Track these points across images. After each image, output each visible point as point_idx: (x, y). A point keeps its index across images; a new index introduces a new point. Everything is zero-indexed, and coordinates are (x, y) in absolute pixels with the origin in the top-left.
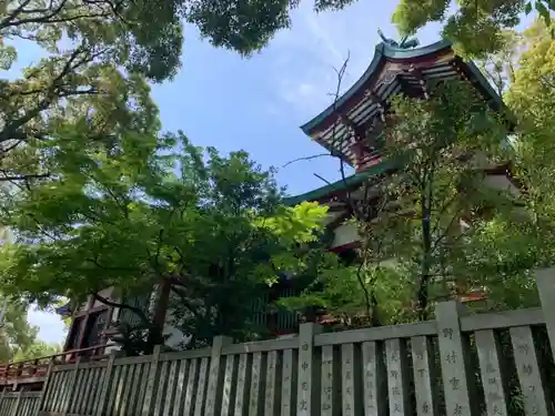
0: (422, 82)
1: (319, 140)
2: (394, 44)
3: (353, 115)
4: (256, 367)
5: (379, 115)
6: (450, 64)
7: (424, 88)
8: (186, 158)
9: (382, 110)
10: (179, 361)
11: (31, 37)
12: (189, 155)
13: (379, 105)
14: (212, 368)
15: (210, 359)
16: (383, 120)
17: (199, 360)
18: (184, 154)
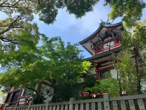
0: (112, 33)
1: (83, 46)
2: (105, 23)
3: (93, 40)
4: (87, 108)
5: (100, 40)
6: (120, 29)
7: (113, 35)
8: (59, 45)
9: (101, 40)
10: (56, 106)
11: (4, 12)
12: (60, 44)
13: (100, 38)
14: (70, 108)
15: (69, 105)
16: (101, 42)
17: (64, 106)
18: (59, 43)
